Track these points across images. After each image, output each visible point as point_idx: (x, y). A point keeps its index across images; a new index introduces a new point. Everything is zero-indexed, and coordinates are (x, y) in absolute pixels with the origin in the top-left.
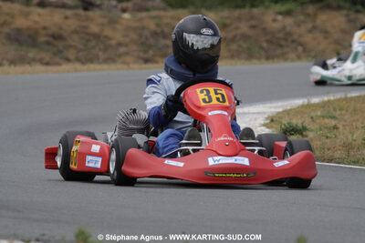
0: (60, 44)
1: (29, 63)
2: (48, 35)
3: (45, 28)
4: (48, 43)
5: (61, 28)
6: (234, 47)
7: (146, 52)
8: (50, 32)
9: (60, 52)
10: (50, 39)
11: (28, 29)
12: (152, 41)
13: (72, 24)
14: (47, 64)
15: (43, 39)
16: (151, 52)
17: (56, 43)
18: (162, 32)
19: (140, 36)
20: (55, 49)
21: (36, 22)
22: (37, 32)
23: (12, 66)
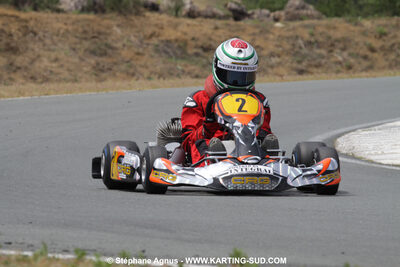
0: (210, 56)
1: (178, 76)
2: (196, 47)
3: (193, 39)
4: (197, 54)
5: (210, 39)
6: (392, 56)
7: (299, 62)
8: (200, 43)
10: (200, 51)
11: (176, 40)
12: (305, 51)
13: (222, 34)
14: (197, 77)
15: (191, 51)
16: (304, 64)
17: (206, 54)
18: (316, 41)
19: (293, 45)
20: (204, 61)
21: (185, 34)
22: (186, 43)
23: (161, 79)
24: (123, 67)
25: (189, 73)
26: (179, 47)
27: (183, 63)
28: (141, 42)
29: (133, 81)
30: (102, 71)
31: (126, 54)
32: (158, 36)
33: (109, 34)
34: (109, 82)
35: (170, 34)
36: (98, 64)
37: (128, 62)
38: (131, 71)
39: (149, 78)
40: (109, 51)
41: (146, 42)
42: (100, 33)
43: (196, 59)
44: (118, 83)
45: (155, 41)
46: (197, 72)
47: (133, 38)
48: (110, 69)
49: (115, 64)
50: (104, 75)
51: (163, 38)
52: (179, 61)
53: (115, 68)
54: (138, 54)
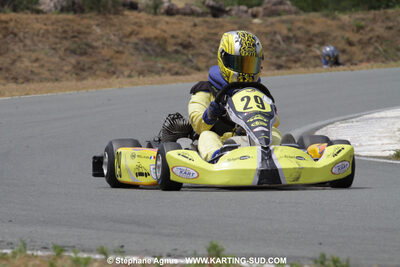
0: (190, 53)
1: (158, 73)
2: (175, 44)
3: (173, 37)
4: (177, 52)
5: (190, 36)
6: (370, 49)
7: (278, 57)
8: (179, 41)
9: (190, 61)
10: (180, 48)
11: (156, 38)
12: (283, 46)
13: (201, 31)
14: (177, 74)
15: (170, 48)
16: (284, 58)
17: (185, 51)
18: (294, 36)
19: (272, 41)
20: (185, 58)
21: (165, 32)
22: (165, 40)
23: (141, 77)
24: (104, 66)
25: (169, 70)
26: (159, 45)
27: (164, 60)
28: (121, 40)
29: (113, 80)
30: (83, 70)
31: (106, 53)
32: (137, 34)
33: (89, 33)
34: (90, 81)
35: (149, 32)
36: (78, 63)
37: (108, 60)
38: (113, 69)
39: (130, 76)
40: (90, 50)
41: (125, 40)
42: (79, 33)
43: (176, 56)
44: (99, 82)
45: (134, 39)
46: (176, 69)
47: (112, 37)
48: (91, 68)
49: (96, 62)
50: (85, 74)
51: (141, 36)
52: (158, 59)
53: (95, 67)
54: (118, 52)
